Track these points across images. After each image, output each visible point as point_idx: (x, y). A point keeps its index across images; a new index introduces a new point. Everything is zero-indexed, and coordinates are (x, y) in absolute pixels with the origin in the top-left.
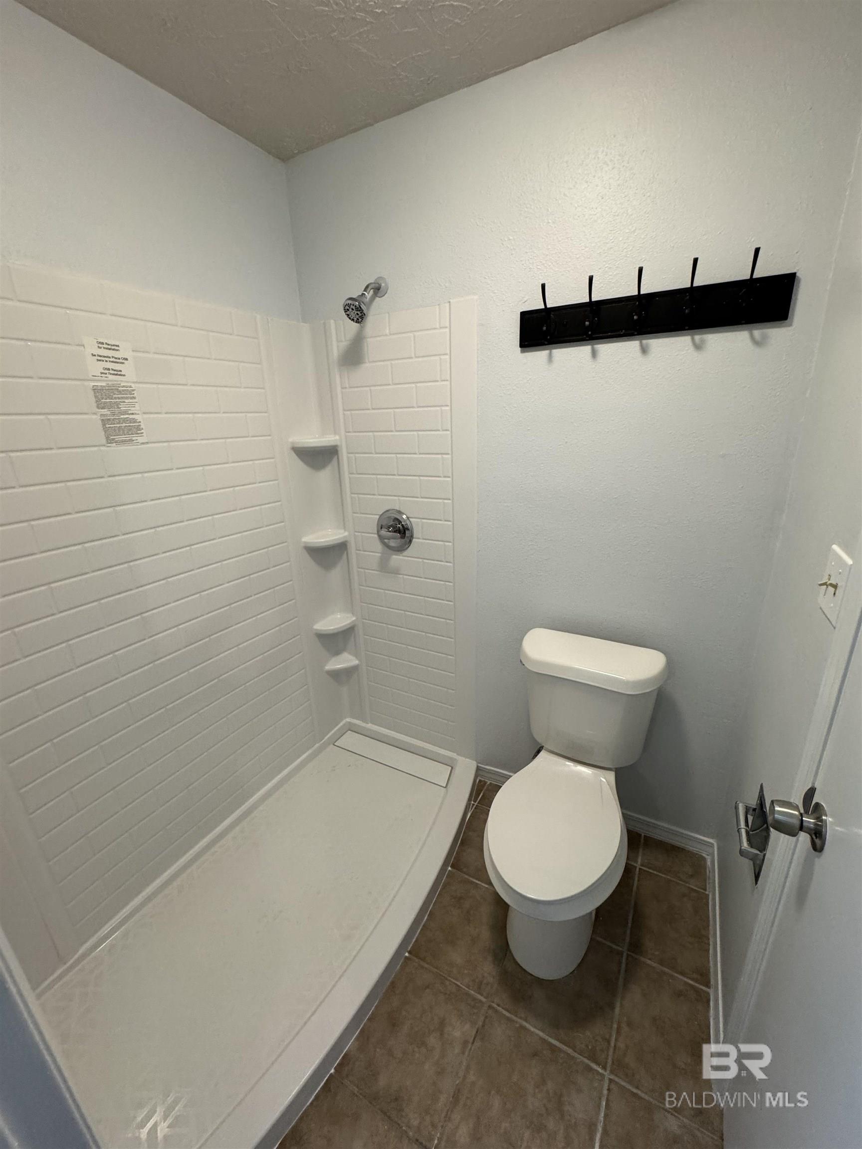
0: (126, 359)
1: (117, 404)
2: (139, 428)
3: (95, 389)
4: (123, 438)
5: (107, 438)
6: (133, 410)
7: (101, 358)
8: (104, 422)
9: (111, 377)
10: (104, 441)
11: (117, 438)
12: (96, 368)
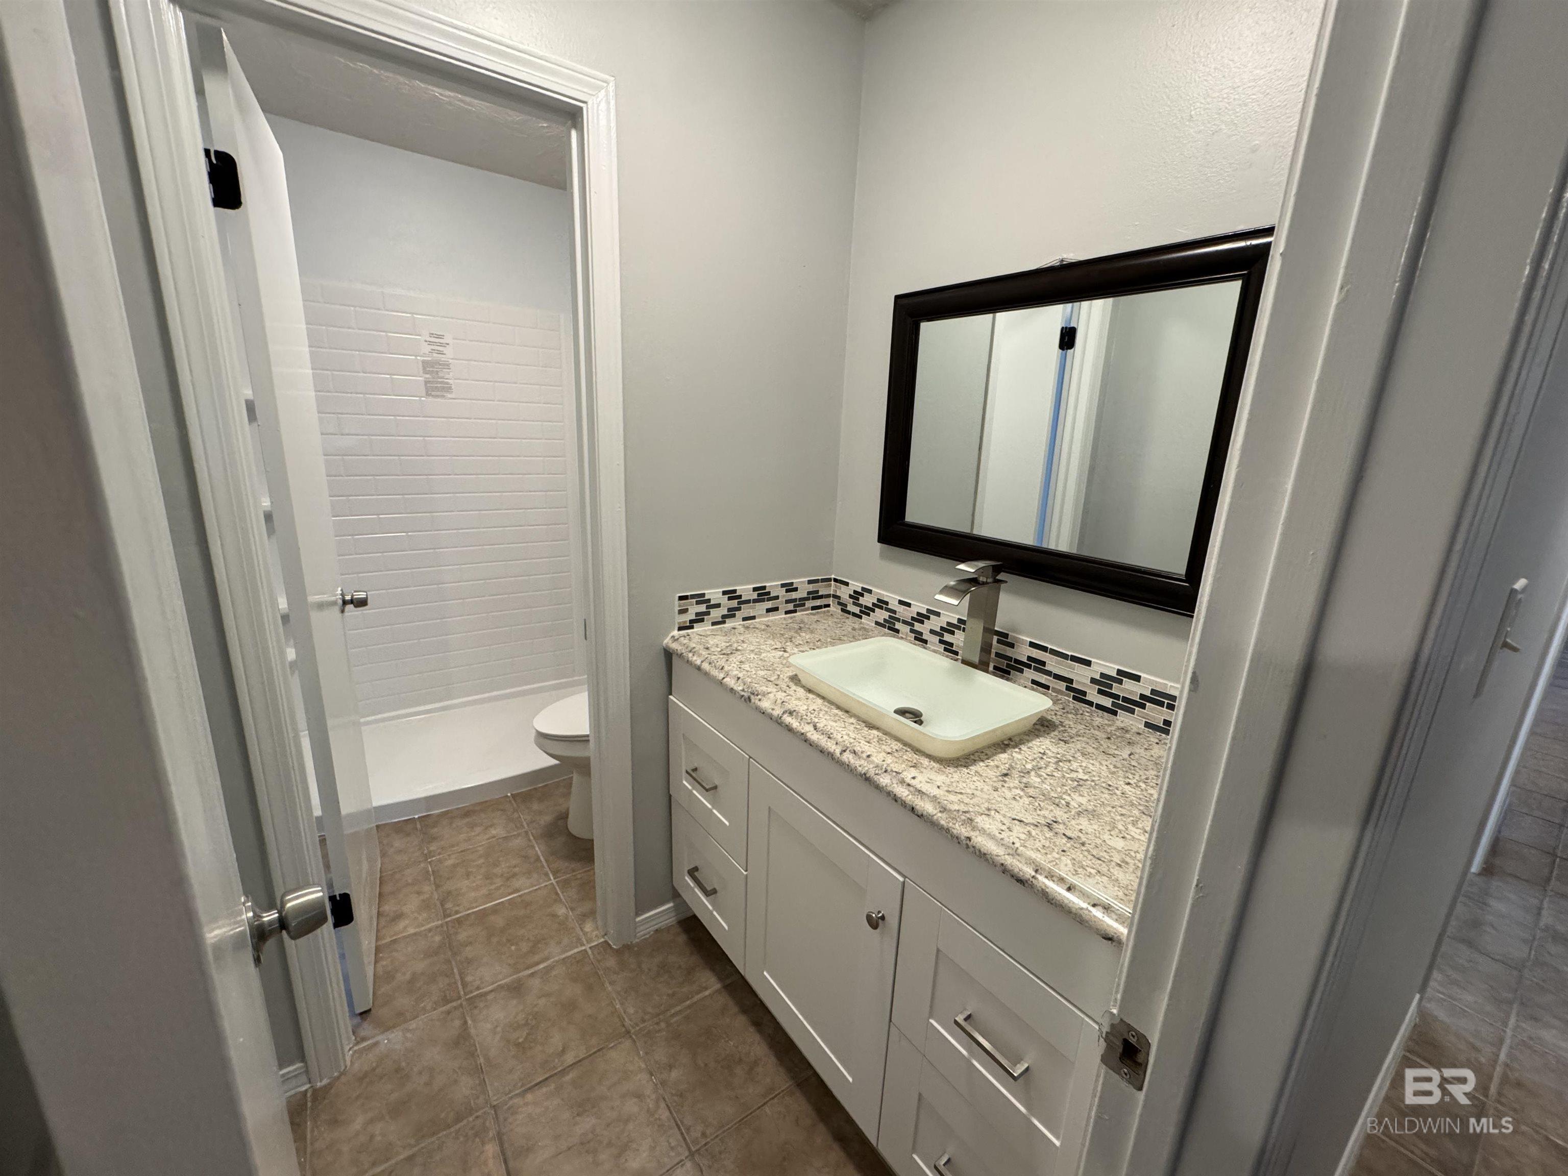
0: (448, 344)
1: (437, 372)
2: (450, 388)
3: (423, 362)
4: (438, 393)
5: (427, 392)
6: (447, 376)
7: (430, 343)
8: (426, 382)
9: (435, 355)
10: (424, 394)
11: (433, 393)
12: (427, 349)
